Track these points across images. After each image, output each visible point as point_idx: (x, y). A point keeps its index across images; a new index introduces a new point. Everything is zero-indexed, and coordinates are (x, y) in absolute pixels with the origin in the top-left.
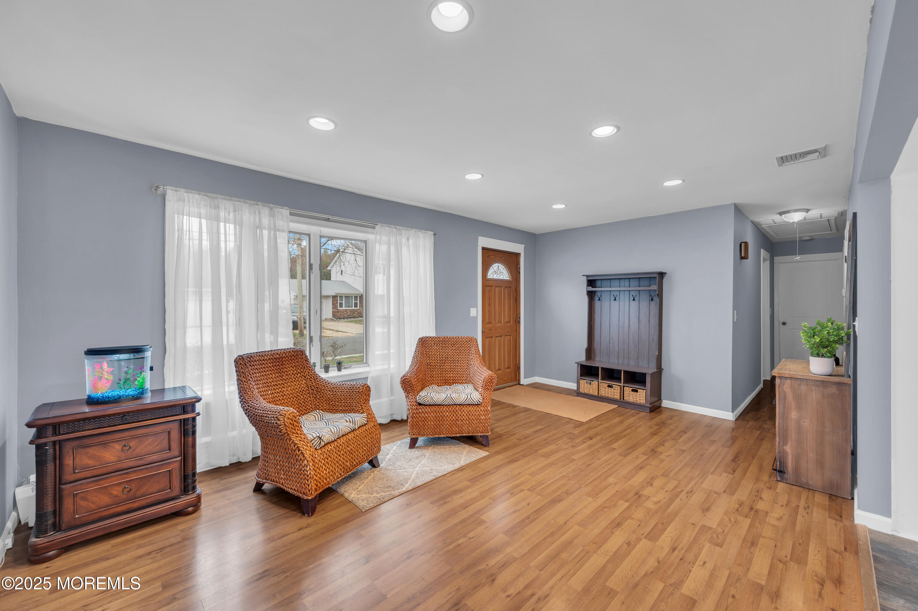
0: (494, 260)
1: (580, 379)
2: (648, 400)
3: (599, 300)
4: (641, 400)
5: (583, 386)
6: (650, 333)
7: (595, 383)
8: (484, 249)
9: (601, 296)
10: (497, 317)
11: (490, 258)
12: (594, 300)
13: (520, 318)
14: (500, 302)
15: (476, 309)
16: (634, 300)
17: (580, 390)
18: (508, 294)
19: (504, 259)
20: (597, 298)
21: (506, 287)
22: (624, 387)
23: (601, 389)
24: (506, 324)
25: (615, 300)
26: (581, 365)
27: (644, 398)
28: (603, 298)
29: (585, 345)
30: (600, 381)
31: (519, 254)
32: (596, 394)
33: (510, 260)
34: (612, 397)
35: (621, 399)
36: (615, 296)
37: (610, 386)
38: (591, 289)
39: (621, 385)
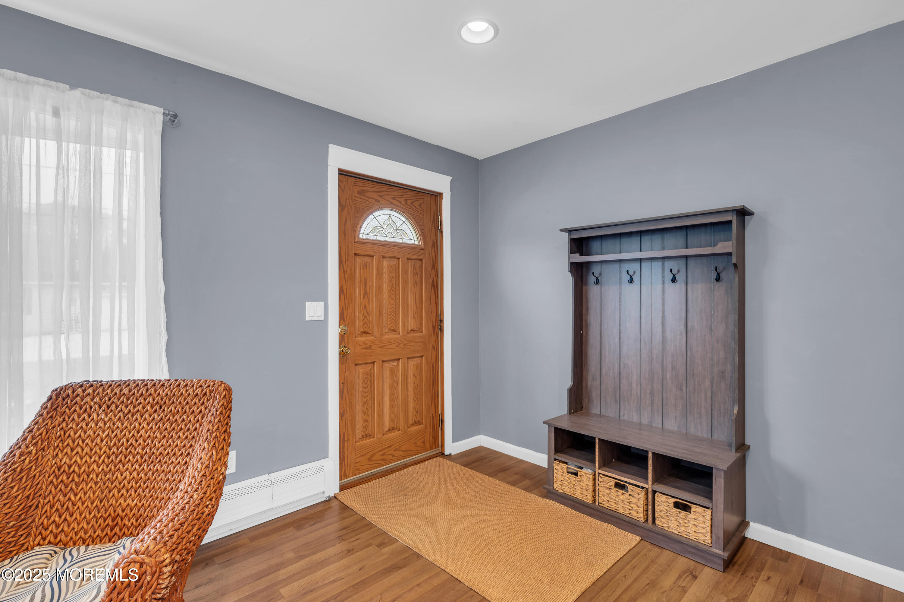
0: (377, 201)
1: (555, 460)
2: (719, 538)
3: (597, 282)
4: (700, 535)
5: (561, 478)
6: (715, 358)
7: (586, 473)
8: (343, 173)
9: (600, 274)
10: (386, 320)
11: (365, 196)
12: (586, 284)
13: (442, 321)
14: (393, 290)
15: (323, 303)
16: (674, 280)
17: (555, 485)
18: (415, 273)
19: (403, 202)
20: (592, 279)
21: (408, 259)
22: (654, 492)
23: (601, 489)
24: (411, 335)
25: (631, 281)
26: (556, 429)
27: (709, 529)
28: (604, 279)
29: (568, 381)
30: (598, 471)
31: (441, 194)
32: (588, 499)
33: (420, 205)
34: (627, 513)
35: (647, 520)
36: (631, 273)
37: (620, 486)
38: (578, 258)
39: (646, 486)
